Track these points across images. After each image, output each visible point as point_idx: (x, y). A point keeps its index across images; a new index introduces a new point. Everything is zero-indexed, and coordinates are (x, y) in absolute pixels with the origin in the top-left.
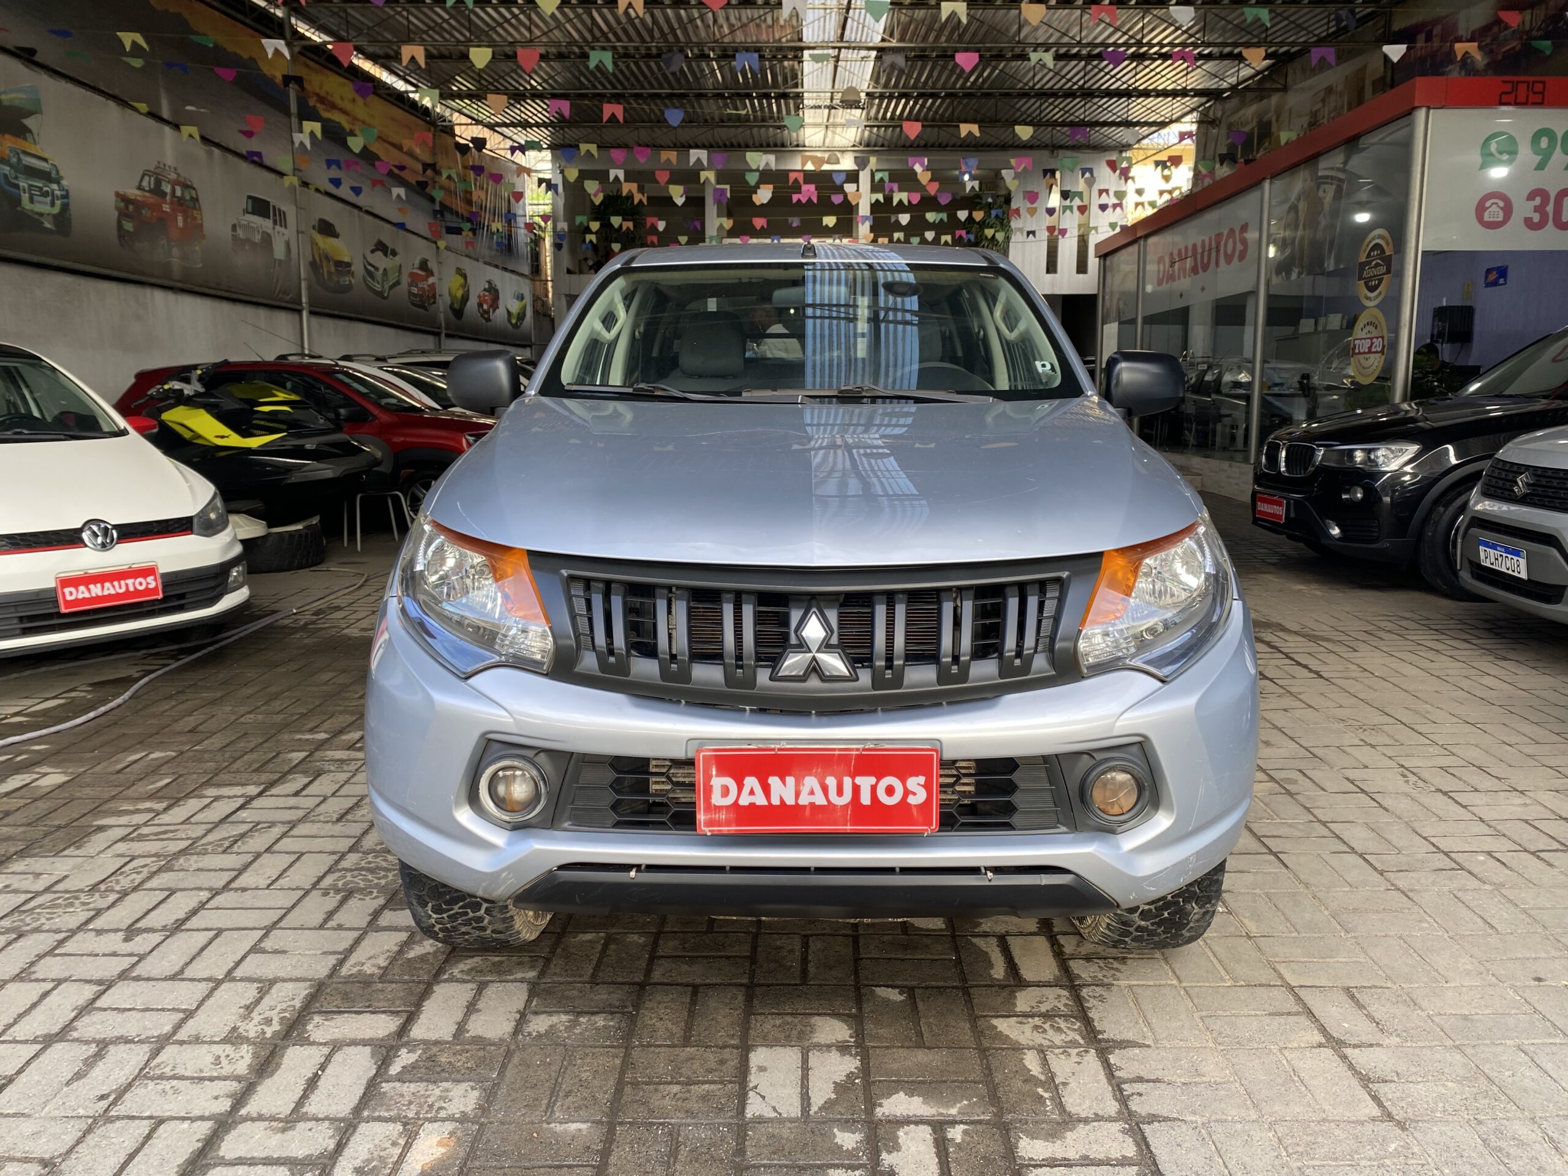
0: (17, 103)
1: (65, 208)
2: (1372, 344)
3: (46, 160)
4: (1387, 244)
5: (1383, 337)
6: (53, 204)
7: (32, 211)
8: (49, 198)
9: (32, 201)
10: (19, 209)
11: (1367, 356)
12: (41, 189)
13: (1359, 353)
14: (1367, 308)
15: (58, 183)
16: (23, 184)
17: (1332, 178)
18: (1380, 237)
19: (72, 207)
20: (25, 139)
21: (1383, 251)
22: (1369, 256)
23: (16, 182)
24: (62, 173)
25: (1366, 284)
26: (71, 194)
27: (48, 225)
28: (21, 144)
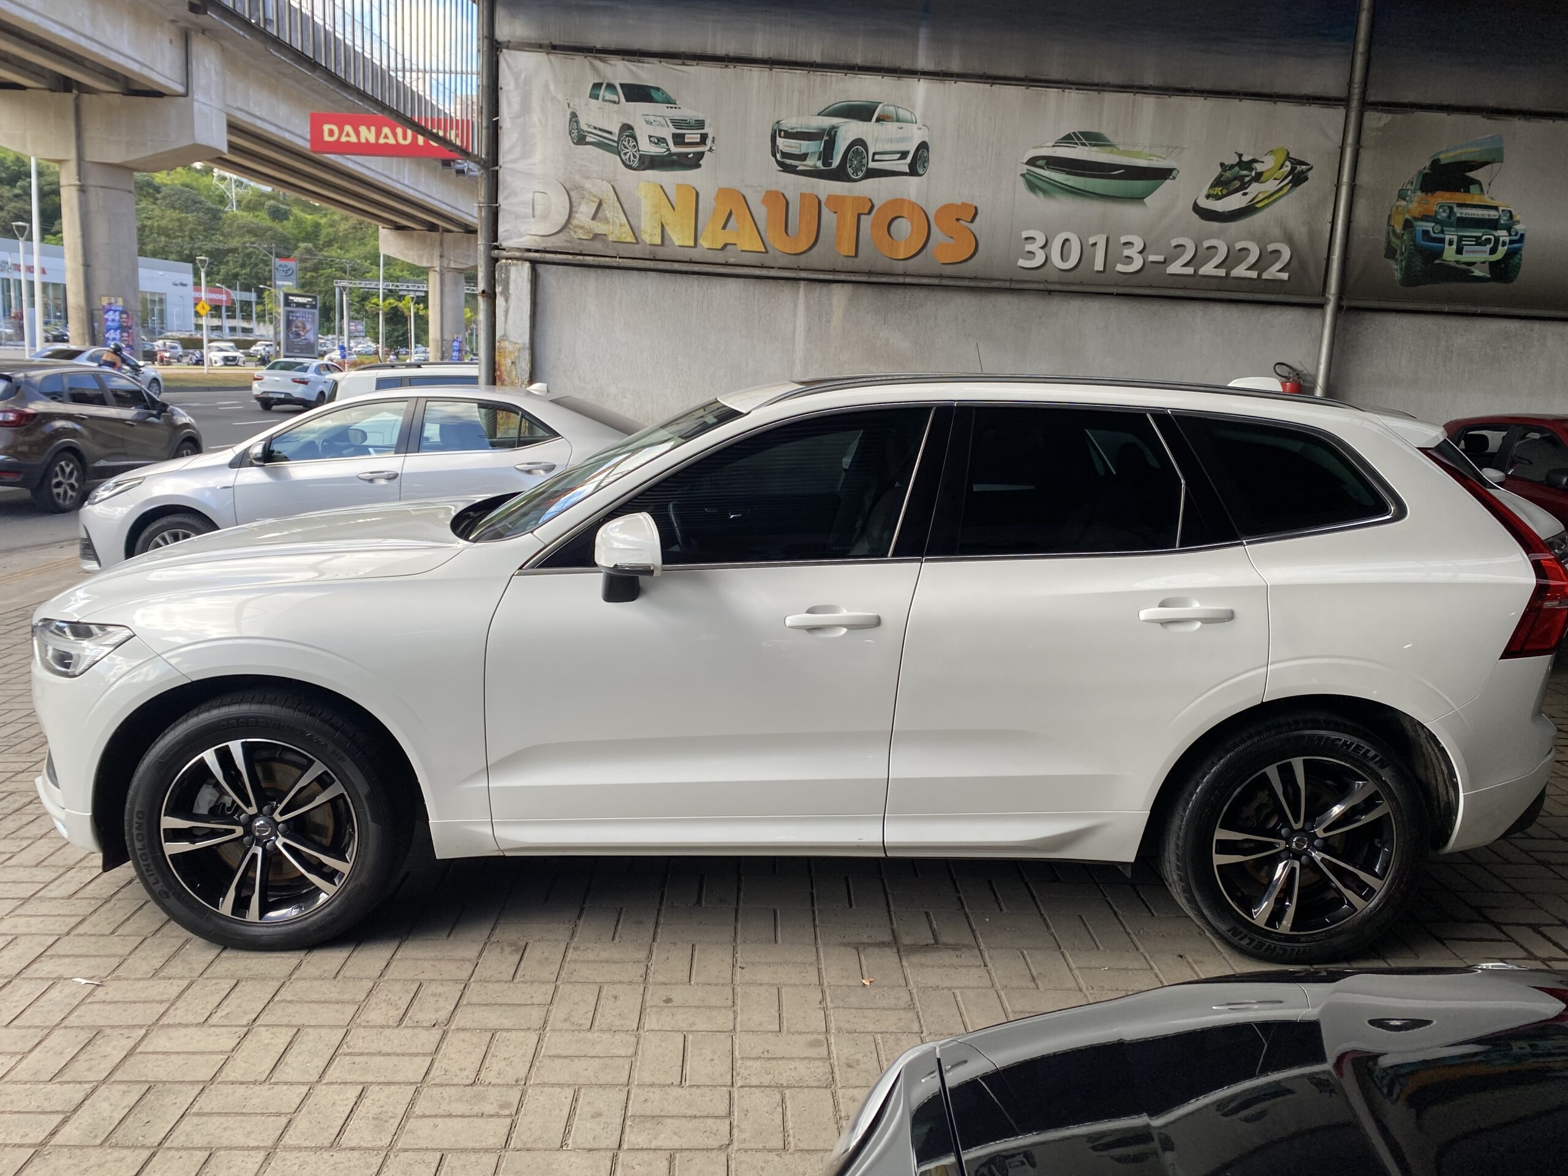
0: (1463, 158)
1: (1511, 254)
3: (1496, 208)
6: (1493, 251)
7: (1457, 262)
8: (1489, 247)
9: (1459, 251)
10: (1437, 262)
12: (1478, 238)
15: (1509, 229)
16: (1447, 237)
19: (1523, 252)
20: (1467, 191)
23: (1441, 236)
24: (1517, 218)
26: (1526, 236)
27: (1477, 273)
28: (1460, 197)
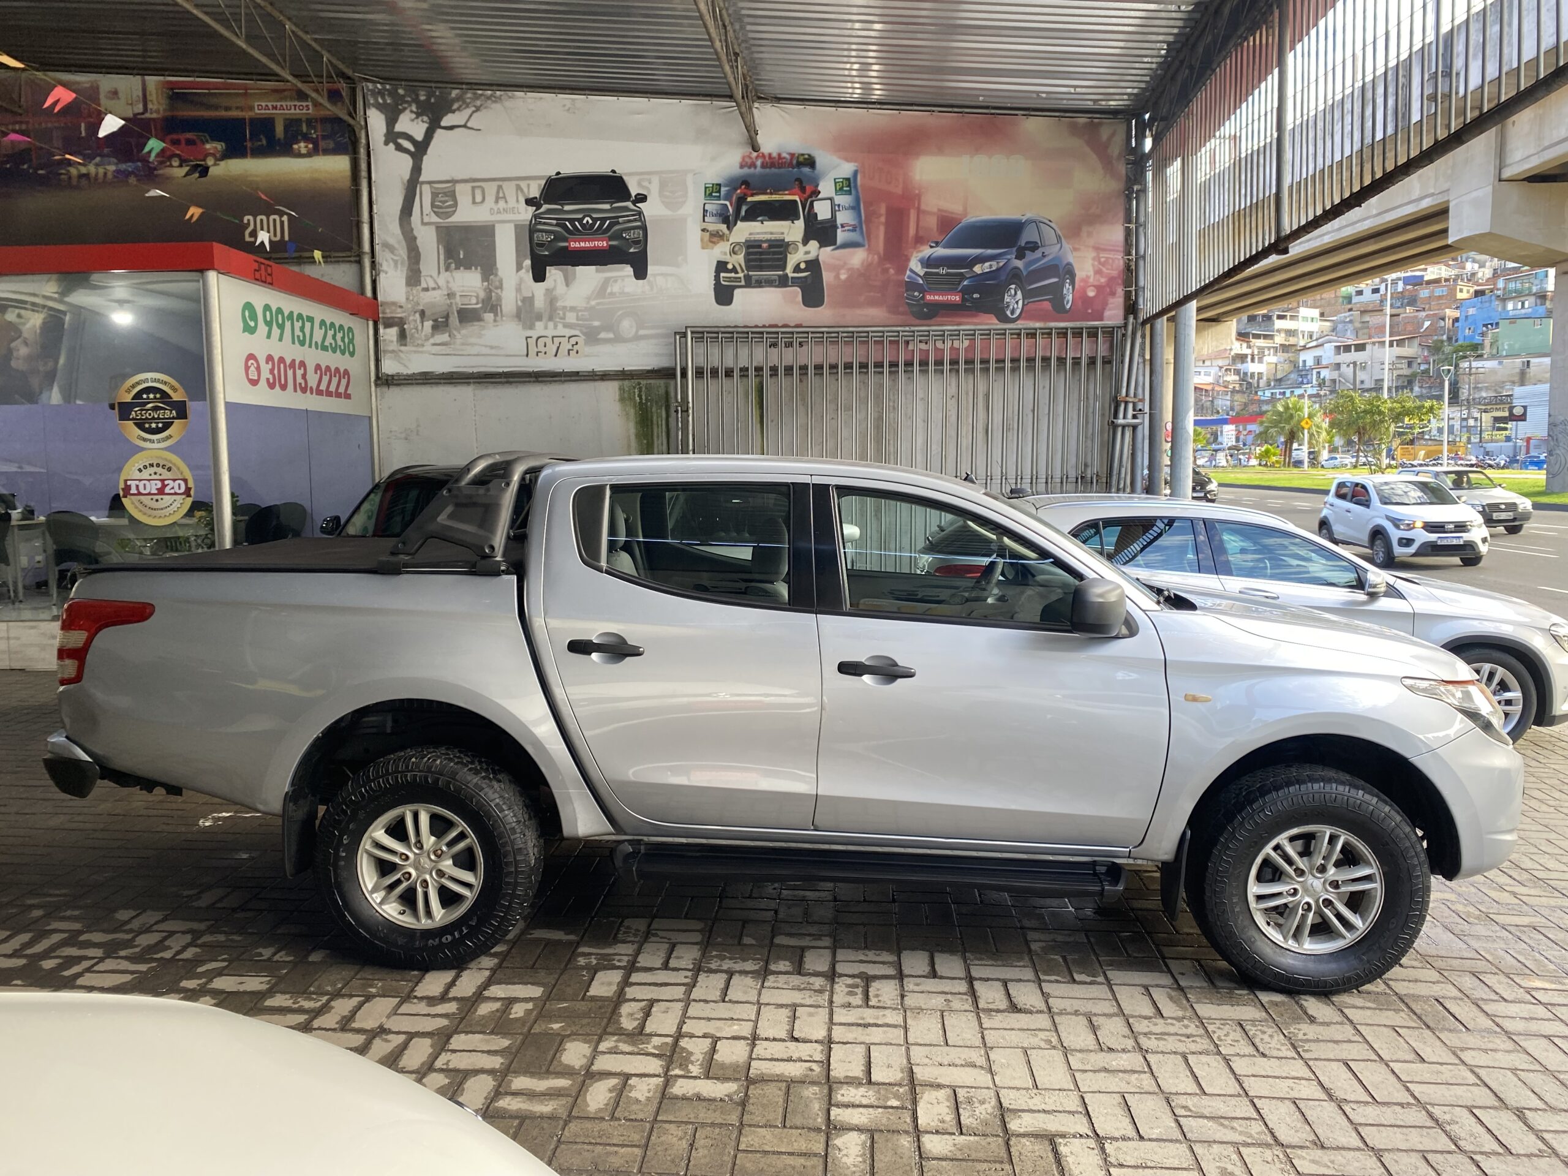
2: (164, 486)
4: (175, 390)
5: (185, 481)
11: (159, 497)
13: (139, 494)
14: (143, 449)
17: (34, 304)
18: (158, 381)
21: (164, 394)
22: (138, 395)
25: (140, 425)
